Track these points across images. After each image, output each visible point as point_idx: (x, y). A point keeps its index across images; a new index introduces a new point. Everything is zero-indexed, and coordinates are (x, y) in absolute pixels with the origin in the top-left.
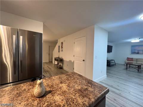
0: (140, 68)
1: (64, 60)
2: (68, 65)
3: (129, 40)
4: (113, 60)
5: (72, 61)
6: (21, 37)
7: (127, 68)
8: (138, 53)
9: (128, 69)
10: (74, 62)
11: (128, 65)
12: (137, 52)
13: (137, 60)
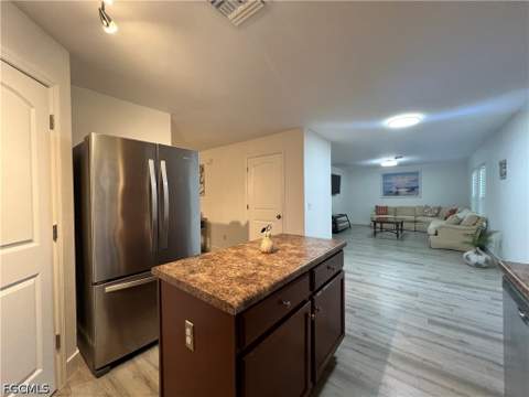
0: (402, 230)
1: (210, 224)
2: (225, 237)
3: (375, 162)
4: (342, 215)
5: (243, 223)
6: (163, 163)
7: (375, 233)
8: (397, 194)
9: (378, 235)
10: (247, 224)
11: (378, 225)
12: (394, 190)
13: (396, 210)
